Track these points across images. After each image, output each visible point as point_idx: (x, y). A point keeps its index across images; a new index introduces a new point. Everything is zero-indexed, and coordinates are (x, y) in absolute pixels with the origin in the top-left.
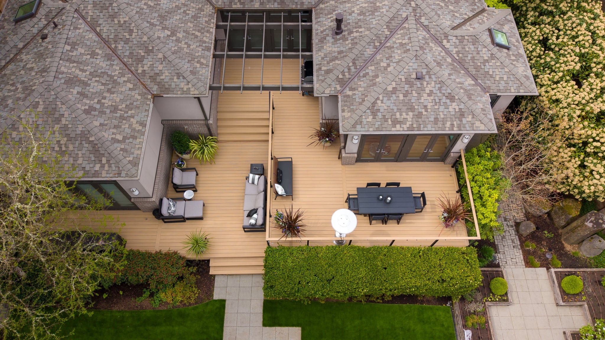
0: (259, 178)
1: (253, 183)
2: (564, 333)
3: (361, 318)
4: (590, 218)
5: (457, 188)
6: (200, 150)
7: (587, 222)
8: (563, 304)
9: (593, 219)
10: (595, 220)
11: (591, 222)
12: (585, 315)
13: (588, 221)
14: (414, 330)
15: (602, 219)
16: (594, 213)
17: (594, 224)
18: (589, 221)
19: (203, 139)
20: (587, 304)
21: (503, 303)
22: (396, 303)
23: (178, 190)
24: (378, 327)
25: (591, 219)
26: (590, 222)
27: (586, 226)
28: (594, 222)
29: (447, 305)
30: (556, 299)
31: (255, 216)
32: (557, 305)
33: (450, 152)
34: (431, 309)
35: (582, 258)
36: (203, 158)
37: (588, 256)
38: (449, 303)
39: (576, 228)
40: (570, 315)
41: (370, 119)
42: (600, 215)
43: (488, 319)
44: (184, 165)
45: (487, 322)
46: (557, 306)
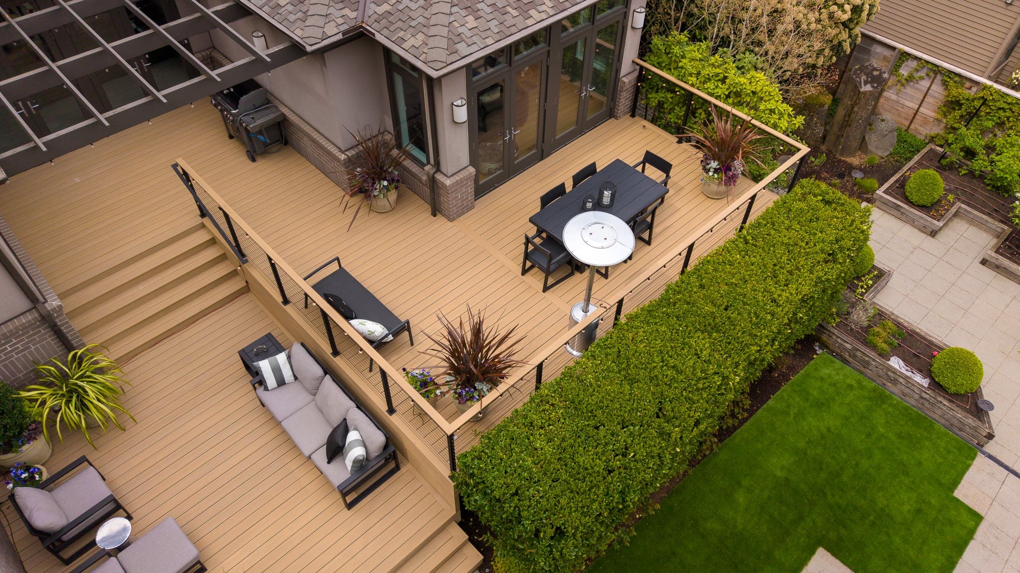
0: (289, 357)
1: (281, 382)
2: (984, 262)
3: (739, 483)
4: (860, 79)
5: (674, 139)
6: (68, 402)
7: (861, 87)
8: (941, 224)
9: (864, 78)
10: (867, 77)
11: (866, 83)
12: (972, 221)
13: (861, 85)
14: (829, 430)
15: (875, 69)
16: (857, 70)
17: (871, 83)
18: (862, 83)
19: (56, 367)
20: (962, 203)
21: (882, 282)
22: (757, 410)
23: (67, 554)
24: (779, 473)
25: (862, 80)
26: (865, 85)
27: (865, 93)
28: (869, 79)
29: (818, 352)
30: (923, 229)
31: (352, 436)
32: (933, 234)
33: (619, 79)
34: (807, 375)
35: (883, 162)
36: (88, 417)
37: (887, 154)
38: (817, 348)
39: (849, 115)
40: (959, 236)
41: (471, 22)
42: (868, 66)
43: (893, 319)
44: (41, 474)
45: (898, 325)
46: (933, 237)
